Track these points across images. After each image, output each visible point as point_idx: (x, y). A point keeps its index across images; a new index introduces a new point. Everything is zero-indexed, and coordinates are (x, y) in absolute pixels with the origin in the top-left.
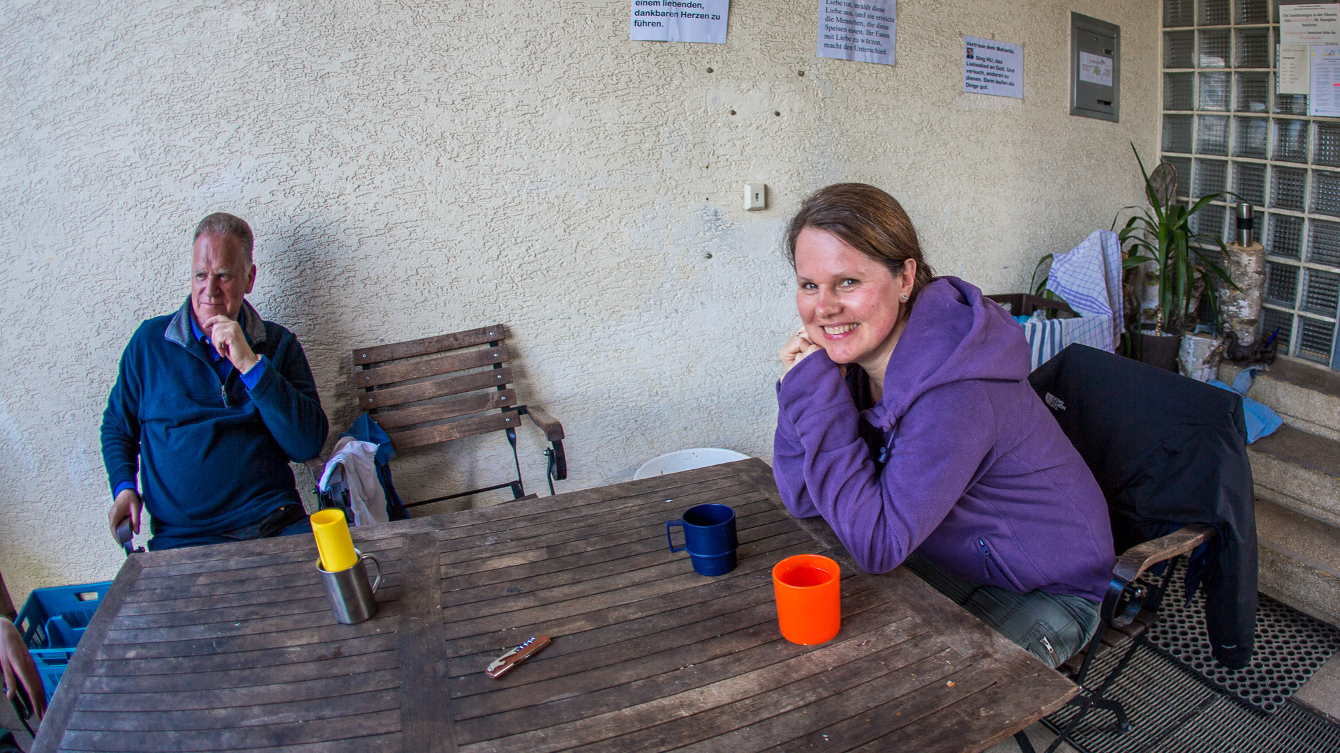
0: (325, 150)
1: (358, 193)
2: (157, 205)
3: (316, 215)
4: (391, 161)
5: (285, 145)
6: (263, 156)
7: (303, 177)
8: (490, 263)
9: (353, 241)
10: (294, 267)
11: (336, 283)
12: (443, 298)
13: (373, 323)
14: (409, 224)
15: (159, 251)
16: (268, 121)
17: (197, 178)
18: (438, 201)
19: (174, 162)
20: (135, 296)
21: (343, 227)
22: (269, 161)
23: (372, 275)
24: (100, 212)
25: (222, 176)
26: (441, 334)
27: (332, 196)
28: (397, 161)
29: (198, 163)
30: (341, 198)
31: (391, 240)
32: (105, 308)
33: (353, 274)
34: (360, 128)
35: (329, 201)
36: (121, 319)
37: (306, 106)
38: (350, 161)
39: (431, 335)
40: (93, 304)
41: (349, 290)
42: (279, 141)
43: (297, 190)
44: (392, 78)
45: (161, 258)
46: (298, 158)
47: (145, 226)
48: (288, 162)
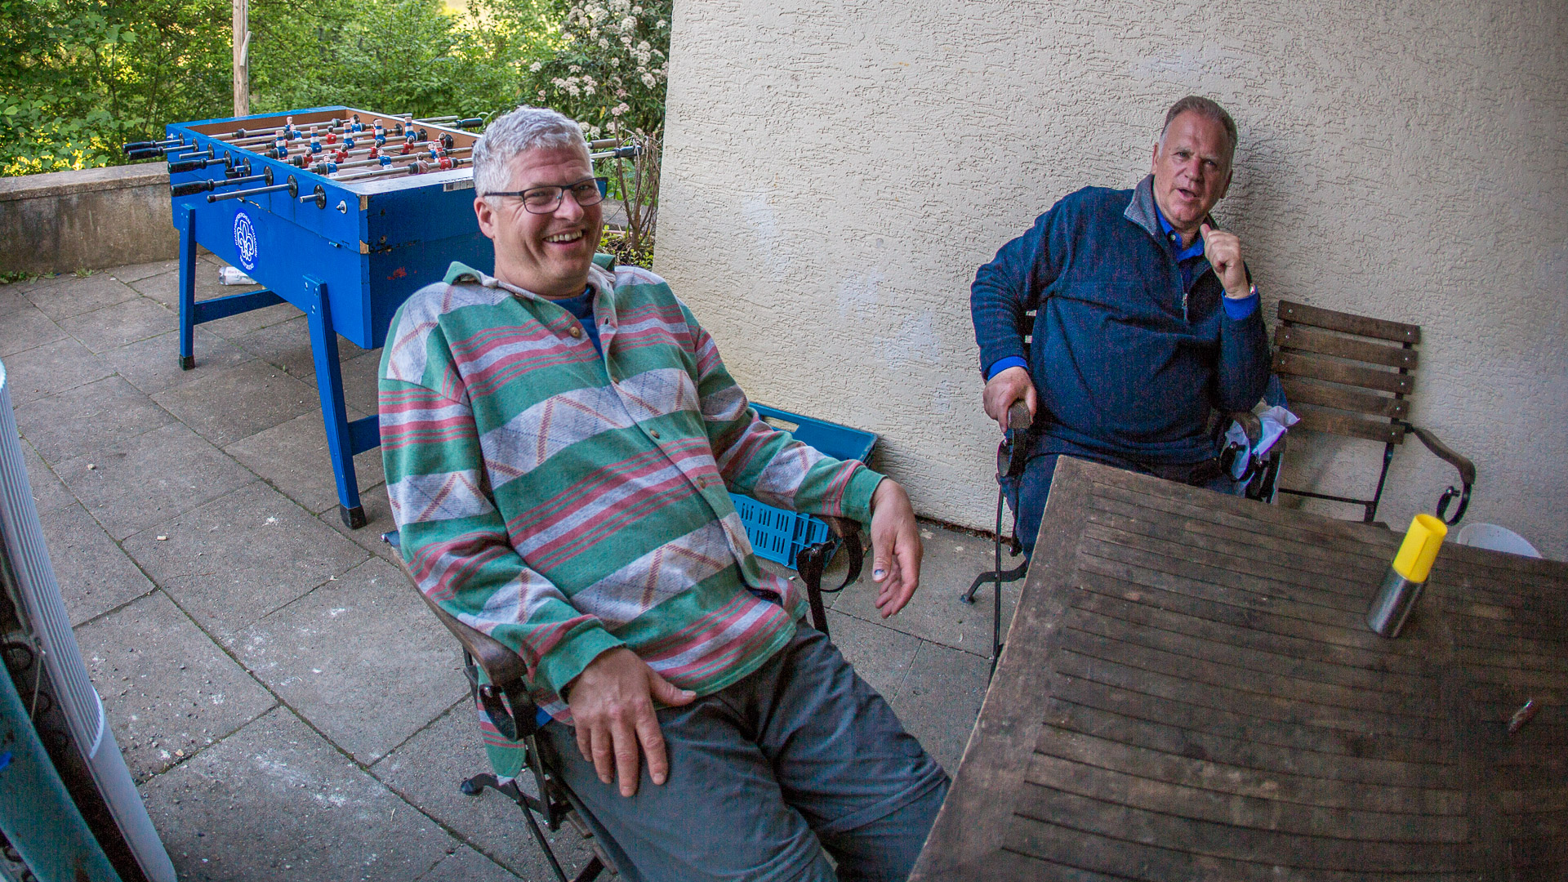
0: (1301, 67)
1: (1327, 128)
2: (1085, 56)
3: (1280, 136)
4: (1365, 106)
5: (1258, 46)
6: (1231, 48)
7: (1272, 89)
8: (1429, 255)
9: (1312, 180)
10: (1242, 185)
11: (1282, 220)
12: (1378, 277)
13: (1305, 277)
14: (1369, 183)
15: (1078, 108)
16: (1239, 11)
17: (1144, 43)
18: (1400, 169)
19: (1115, 16)
20: (1029, 146)
21: (1305, 160)
22: (1237, 57)
23: (1321, 225)
24: (998, 37)
25: (1178, 54)
26: (1363, 315)
27: (1300, 122)
28: (1371, 108)
29: (1148, 28)
30: (1310, 127)
31: (1348, 194)
32: (981, 144)
33: (1301, 216)
34: (1339, 56)
35: (1296, 126)
36: (1001, 164)
37: (1283, 10)
38: (1325, 89)
39: (1354, 313)
40: (962, 134)
41: (1294, 233)
42: (1250, 38)
43: (1264, 101)
44: (1373, 11)
45: (1078, 117)
46: (1271, 65)
47: (1062, 75)
48: (1259, 65)
